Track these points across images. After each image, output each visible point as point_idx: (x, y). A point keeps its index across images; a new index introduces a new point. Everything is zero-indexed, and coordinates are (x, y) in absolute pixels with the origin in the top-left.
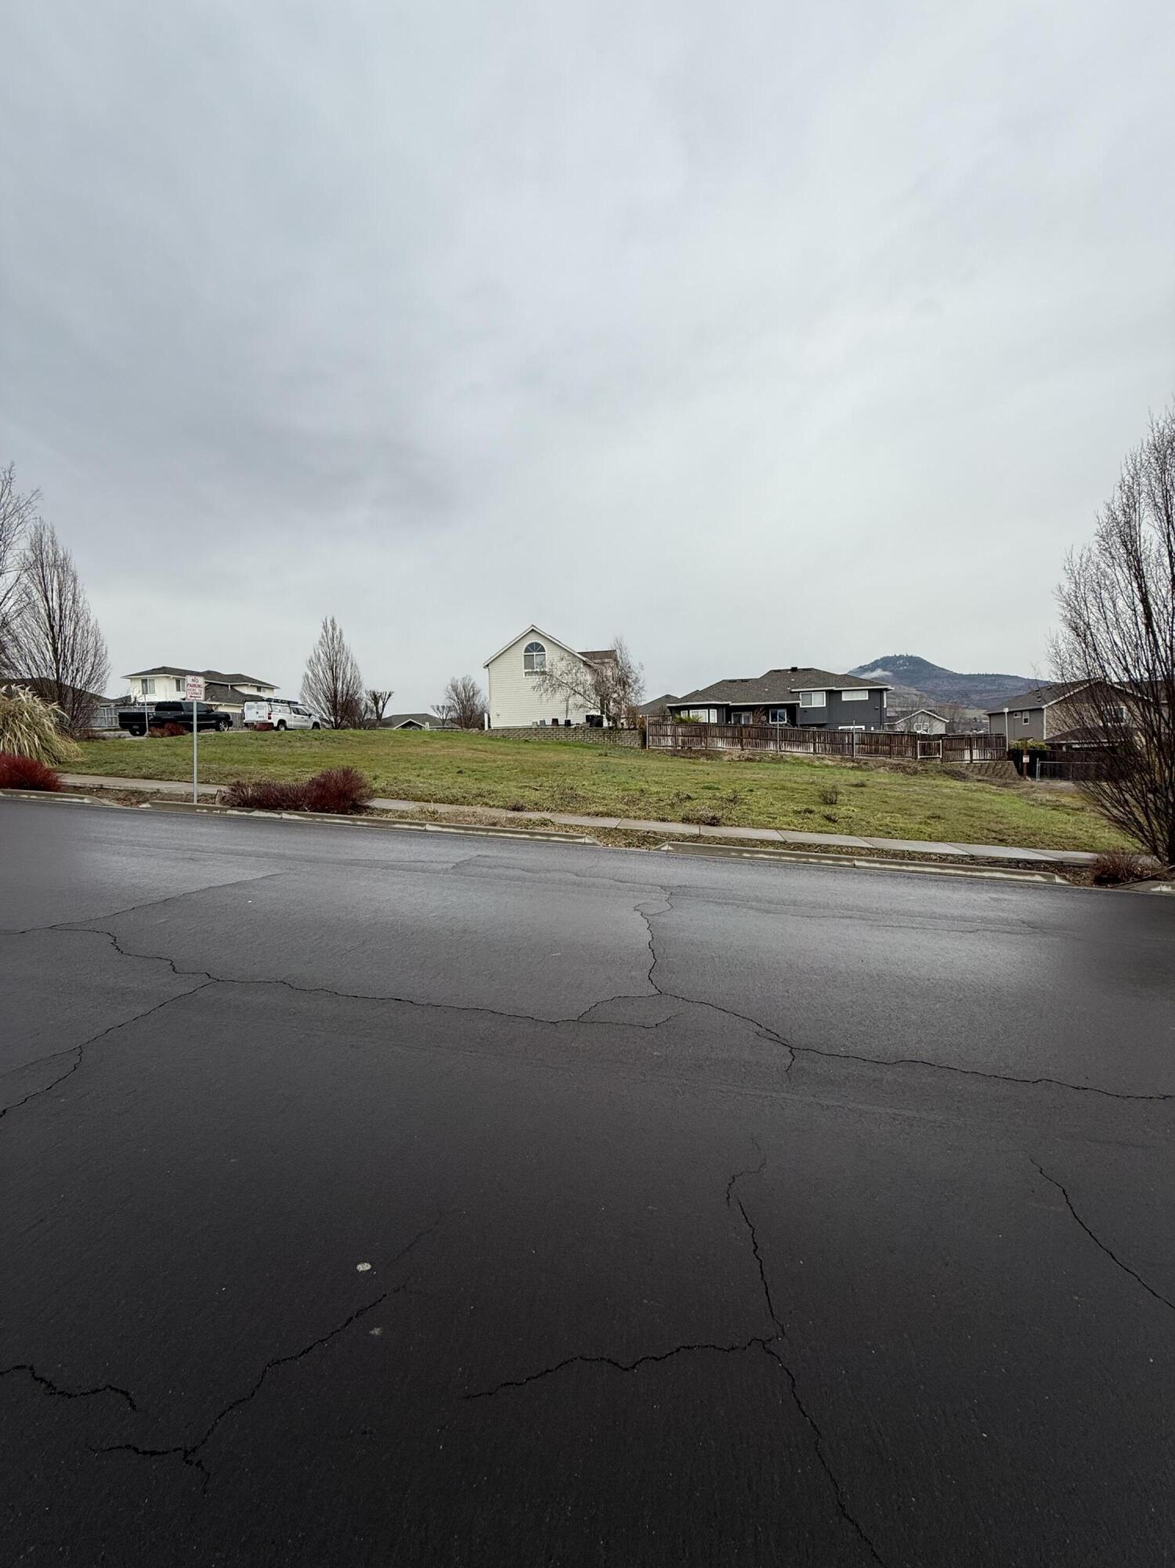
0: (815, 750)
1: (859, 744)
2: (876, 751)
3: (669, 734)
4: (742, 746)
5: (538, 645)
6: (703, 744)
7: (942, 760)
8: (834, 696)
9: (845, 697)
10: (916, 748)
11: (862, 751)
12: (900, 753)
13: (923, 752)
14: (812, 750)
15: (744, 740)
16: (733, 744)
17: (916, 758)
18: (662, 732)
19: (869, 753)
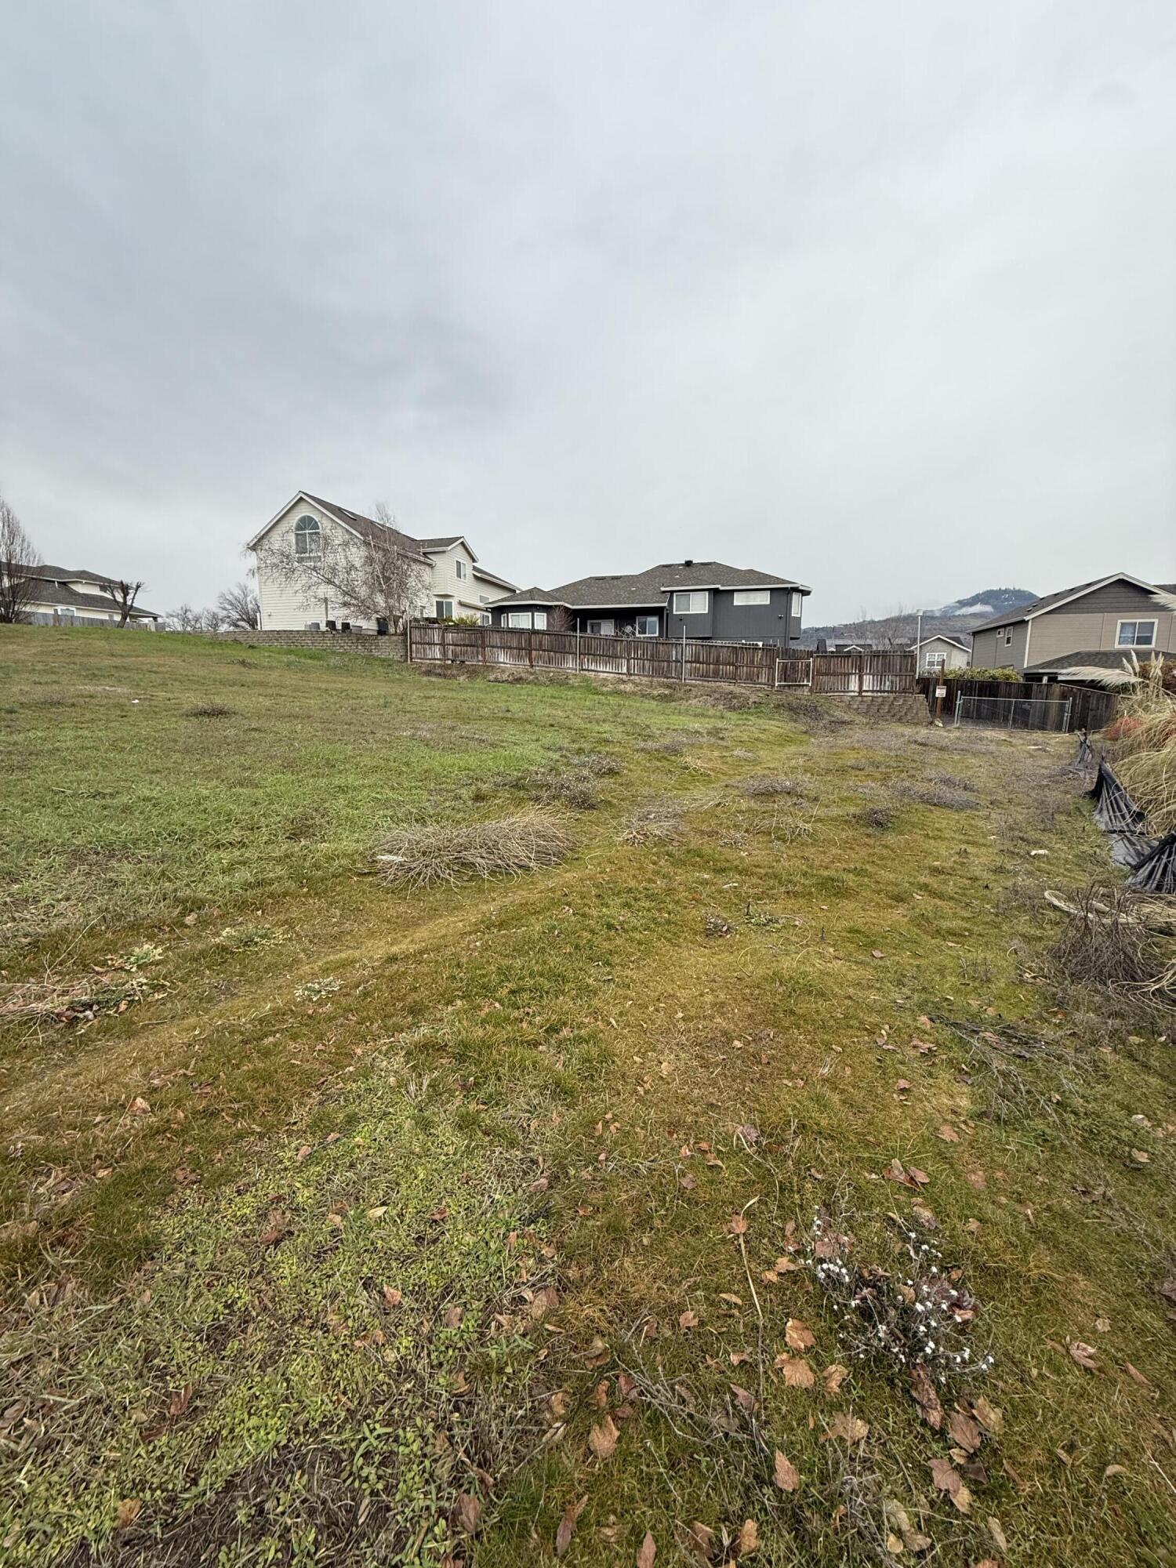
0: (628, 669)
1: (691, 662)
2: (716, 673)
3: (436, 642)
4: (531, 661)
5: (311, 519)
6: (480, 658)
7: (811, 690)
8: (723, 598)
9: (739, 600)
10: (774, 669)
11: (694, 673)
12: (750, 678)
13: (785, 676)
14: (625, 670)
15: (534, 652)
16: (520, 657)
17: (773, 686)
18: (427, 639)
19: (705, 676)
